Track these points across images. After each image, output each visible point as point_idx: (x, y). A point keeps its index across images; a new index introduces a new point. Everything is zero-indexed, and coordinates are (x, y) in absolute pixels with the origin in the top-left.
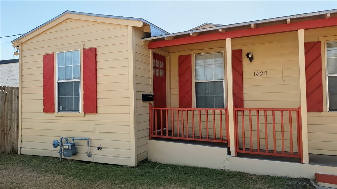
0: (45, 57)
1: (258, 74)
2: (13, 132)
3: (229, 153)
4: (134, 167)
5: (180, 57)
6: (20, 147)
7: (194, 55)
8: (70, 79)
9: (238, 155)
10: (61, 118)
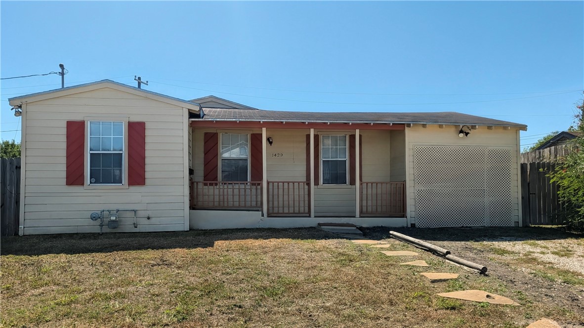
0: (70, 124)
1: (275, 155)
2: (8, 210)
3: (263, 215)
4: (187, 231)
5: (206, 134)
6: (23, 227)
7: (221, 134)
8: (109, 150)
9: (269, 216)
10: (94, 191)
